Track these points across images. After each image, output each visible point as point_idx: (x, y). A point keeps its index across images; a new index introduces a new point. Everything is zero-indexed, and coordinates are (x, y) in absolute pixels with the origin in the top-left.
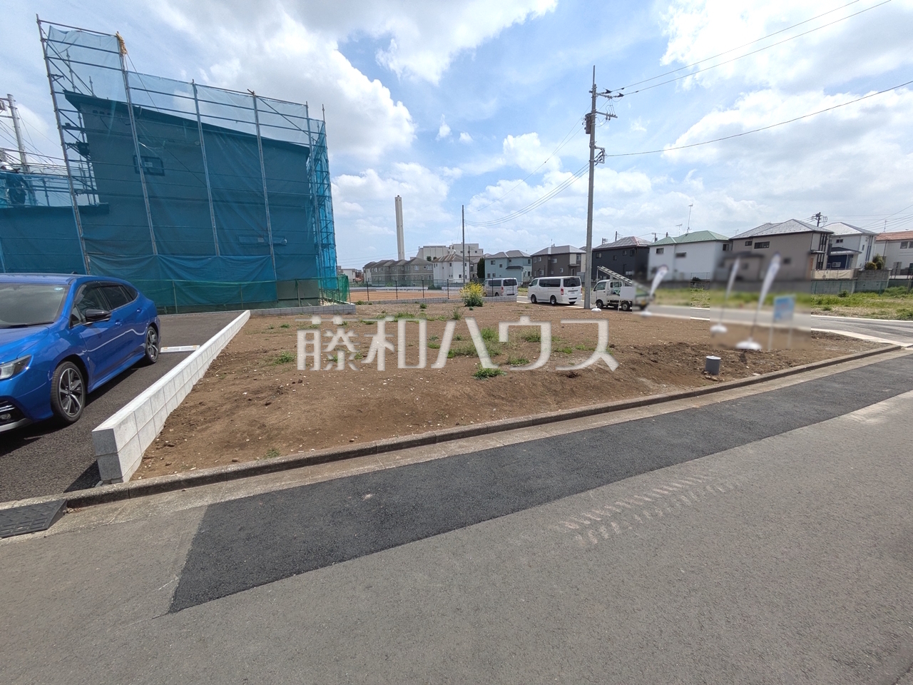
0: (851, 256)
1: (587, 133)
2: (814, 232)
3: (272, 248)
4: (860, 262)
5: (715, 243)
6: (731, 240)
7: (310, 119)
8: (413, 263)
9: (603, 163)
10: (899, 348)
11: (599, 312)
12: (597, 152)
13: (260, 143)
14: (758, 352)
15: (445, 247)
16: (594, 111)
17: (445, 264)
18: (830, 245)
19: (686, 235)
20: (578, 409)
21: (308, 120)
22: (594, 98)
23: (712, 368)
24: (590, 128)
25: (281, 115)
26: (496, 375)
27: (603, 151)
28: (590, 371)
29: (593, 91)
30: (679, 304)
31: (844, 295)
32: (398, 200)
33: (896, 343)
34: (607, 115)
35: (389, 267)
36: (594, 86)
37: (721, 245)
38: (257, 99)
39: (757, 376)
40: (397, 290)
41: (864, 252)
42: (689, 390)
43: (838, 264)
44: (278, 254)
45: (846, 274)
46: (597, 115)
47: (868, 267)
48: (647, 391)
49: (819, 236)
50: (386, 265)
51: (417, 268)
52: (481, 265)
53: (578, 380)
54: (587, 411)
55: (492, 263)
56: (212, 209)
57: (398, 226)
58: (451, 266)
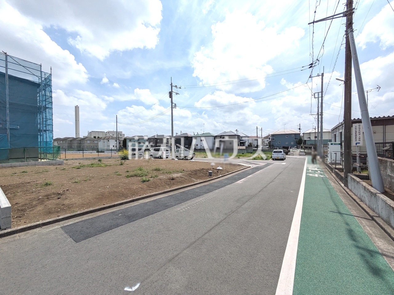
0: (245, 142)
1: (170, 98)
2: (236, 135)
3: (8, 131)
4: (247, 144)
5: (212, 137)
6: (216, 136)
7: (42, 72)
8: (86, 139)
9: (176, 108)
10: (250, 167)
11: (177, 160)
12: (173, 104)
13: (7, 77)
14: (222, 170)
15: (104, 132)
16: (172, 91)
17: (105, 141)
18: (240, 139)
19: (203, 134)
20: (176, 188)
21: (41, 72)
22: (172, 87)
23: (210, 174)
24: (171, 96)
25: (23, 66)
26: (149, 181)
27: (175, 104)
28: (178, 177)
29: (171, 85)
30: (202, 157)
31: (243, 154)
32: (77, 108)
33: (250, 166)
34: (176, 93)
35: (71, 141)
36: (172, 83)
37: (213, 137)
38: (8, 56)
39: (221, 176)
40: (83, 153)
41: (247, 141)
42: (205, 181)
43: (242, 145)
44: (12, 134)
45: (244, 147)
46: (173, 93)
47: (249, 146)
48: (194, 182)
49: (237, 136)
50: (68, 140)
51: (88, 142)
52: (125, 141)
53: (175, 180)
54: (178, 188)
55: (130, 141)
57: (76, 120)
58: (109, 141)
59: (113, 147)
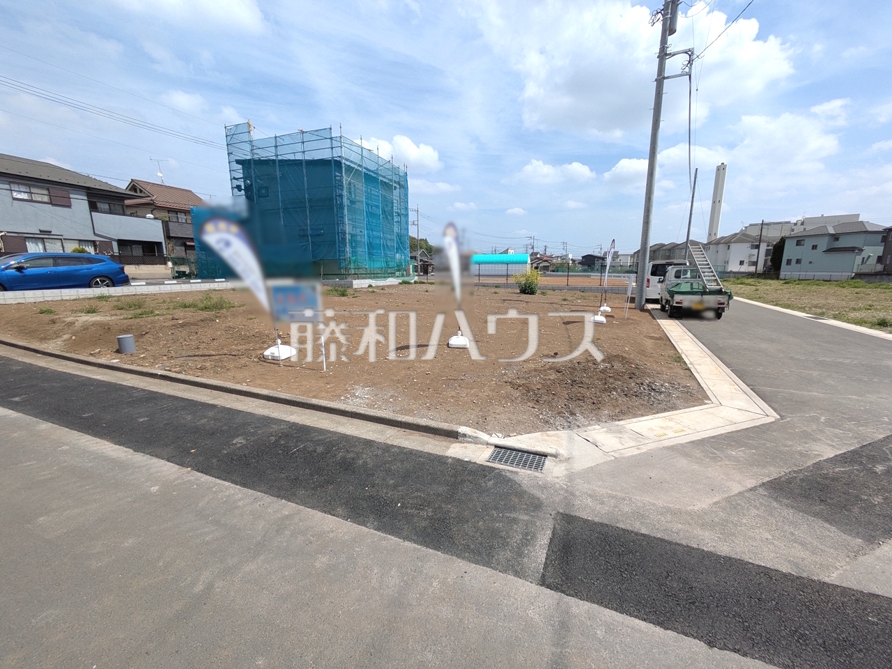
3: (309, 238)
17: (721, 248)
27: (690, 53)
44: (313, 242)
52: (780, 247)
55: (798, 243)
56: (282, 214)
57: (714, 202)
58: (729, 249)
59: (740, 264)
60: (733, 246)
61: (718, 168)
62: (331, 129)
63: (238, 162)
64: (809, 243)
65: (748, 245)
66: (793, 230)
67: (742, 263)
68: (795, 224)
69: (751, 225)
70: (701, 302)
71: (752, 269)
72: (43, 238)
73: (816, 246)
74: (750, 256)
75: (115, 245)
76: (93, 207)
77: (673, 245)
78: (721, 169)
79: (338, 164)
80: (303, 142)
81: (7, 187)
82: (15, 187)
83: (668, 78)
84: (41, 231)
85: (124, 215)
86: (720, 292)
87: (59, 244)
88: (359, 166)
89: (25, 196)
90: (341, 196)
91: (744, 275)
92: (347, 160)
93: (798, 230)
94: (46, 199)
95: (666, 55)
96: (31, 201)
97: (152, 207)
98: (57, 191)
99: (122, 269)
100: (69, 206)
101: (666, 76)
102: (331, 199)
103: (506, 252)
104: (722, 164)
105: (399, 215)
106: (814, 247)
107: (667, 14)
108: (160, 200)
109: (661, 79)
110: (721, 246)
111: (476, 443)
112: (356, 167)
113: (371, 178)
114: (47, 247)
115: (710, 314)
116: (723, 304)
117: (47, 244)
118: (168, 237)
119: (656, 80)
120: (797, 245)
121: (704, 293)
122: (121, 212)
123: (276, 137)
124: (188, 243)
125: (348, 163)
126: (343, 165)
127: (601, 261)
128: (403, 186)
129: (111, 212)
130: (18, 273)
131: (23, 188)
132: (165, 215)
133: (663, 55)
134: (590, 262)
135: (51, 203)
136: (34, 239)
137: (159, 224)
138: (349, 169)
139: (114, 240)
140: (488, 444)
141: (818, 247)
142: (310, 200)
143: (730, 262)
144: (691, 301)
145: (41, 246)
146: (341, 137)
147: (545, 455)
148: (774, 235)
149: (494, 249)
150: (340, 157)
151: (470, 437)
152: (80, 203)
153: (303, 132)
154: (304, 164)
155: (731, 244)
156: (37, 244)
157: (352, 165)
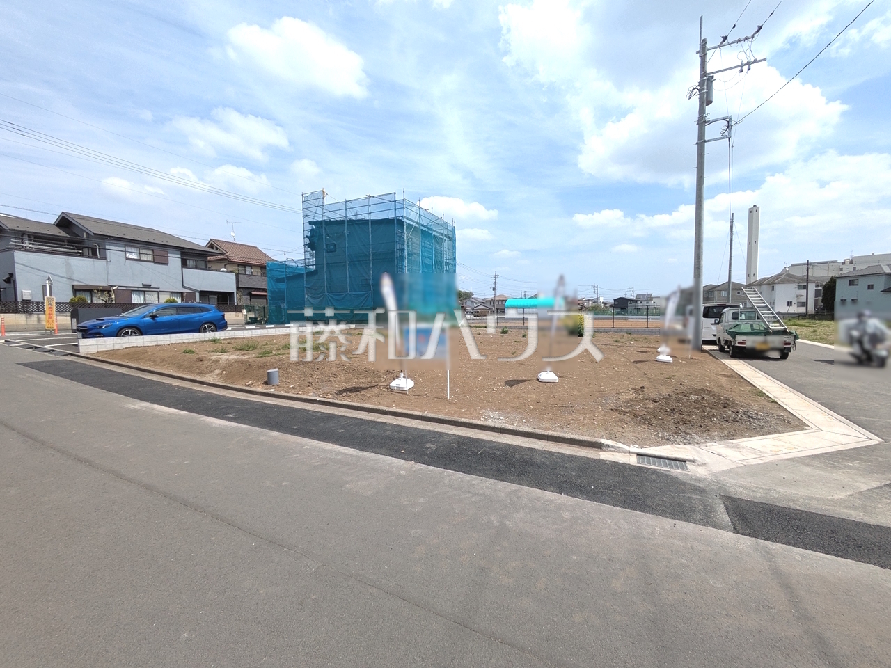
3: (372, 287)
16: (708, 74)
21: (395, 201)
22: (703, 58)
34: (742, 66)
44: (375, 291)
52: (831, 286)
55: (851, 283)
56: (348, 267)
57: (750, 243)
58: (773, 290)
59: (788, 305)
60: (777, 287)
61: (751, 211)
62: (395, 193)
63: (310, 223)
64: (863, 283)
65: (795, 285)
66: (841, 270)
67: (789, 304)
68: (843, 263)
69: (793, 265)
70: (765, 342)
71: (803, 310)
72: (144, 291)
73: (872, 285)
74: (798, 296)
75: (197, 295)
76: (184, 264)
77: (711, 287)
78: (754, 212)
79: (400, 223)
80: (370, 205)
81: (123, 249)
82: (128, 249)
83: (708, 141)
84: (143, 285)
85: (206, 270)
86: (784, 332)
87: (156, 295)
88: (417, 223)
89: (135, 256)
90: (402, 250)
91: (793, 316)
92: (408, 219)
93: (847, 270)
94: (150, 258)
95: (705, 122)
96: (140, 260)
97: (226, 261)
98: (159, 251)
99: (223, 316)
100: (167, 264)
101: (706, 139)
102: (393, 252)
103: (535, 296)
104: (755, 206)
105: (448, 264)
106: (870, 287)
107: (703, 89)
108: (233, 255)
109: (701, 143)
110: (764, 287)
111: (619, 452)
112: (414, 224)
113: (426, 233)
114: (147, 299)
115: (776, 355)
116: (789, 344)
117: (147, 295)
118: (238, 288)
119: (697, 143)
120: (850, 285)
121: (767, 333)
122: (204, 267)
123: (346, 202)
124: (253, 293)
125: (408, 221)
126: (405, 223)
127: (634, 304)
128: (452, 238)
129: (196, 268)
130: (152, 321)
131: (134, 250)
132: (235, 268)
133: (702, 122)
134: (622, 305)
135: (153, 262)
136: (138, 292)
137: (233, 276)
138: (409, 226)
139: (197, 291)
140: (630, 452)
141: (875, 286)
142: (373, 254)
143: (776, 303)
144: (754, 342)
145: (142, 297)
146: (404, 200)
147: (684, 461)
148: (823, 275)
149: (523, 294)
150: (402, 216)
151: (613, 447)
152: (175, 260)
153: (370, 197)
154: (370, 223)
155: (775, 285)
156: (139, 296)
157: (411, 223)
